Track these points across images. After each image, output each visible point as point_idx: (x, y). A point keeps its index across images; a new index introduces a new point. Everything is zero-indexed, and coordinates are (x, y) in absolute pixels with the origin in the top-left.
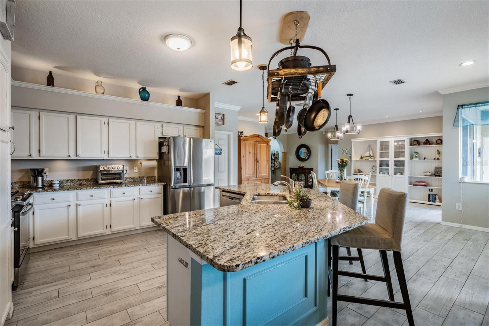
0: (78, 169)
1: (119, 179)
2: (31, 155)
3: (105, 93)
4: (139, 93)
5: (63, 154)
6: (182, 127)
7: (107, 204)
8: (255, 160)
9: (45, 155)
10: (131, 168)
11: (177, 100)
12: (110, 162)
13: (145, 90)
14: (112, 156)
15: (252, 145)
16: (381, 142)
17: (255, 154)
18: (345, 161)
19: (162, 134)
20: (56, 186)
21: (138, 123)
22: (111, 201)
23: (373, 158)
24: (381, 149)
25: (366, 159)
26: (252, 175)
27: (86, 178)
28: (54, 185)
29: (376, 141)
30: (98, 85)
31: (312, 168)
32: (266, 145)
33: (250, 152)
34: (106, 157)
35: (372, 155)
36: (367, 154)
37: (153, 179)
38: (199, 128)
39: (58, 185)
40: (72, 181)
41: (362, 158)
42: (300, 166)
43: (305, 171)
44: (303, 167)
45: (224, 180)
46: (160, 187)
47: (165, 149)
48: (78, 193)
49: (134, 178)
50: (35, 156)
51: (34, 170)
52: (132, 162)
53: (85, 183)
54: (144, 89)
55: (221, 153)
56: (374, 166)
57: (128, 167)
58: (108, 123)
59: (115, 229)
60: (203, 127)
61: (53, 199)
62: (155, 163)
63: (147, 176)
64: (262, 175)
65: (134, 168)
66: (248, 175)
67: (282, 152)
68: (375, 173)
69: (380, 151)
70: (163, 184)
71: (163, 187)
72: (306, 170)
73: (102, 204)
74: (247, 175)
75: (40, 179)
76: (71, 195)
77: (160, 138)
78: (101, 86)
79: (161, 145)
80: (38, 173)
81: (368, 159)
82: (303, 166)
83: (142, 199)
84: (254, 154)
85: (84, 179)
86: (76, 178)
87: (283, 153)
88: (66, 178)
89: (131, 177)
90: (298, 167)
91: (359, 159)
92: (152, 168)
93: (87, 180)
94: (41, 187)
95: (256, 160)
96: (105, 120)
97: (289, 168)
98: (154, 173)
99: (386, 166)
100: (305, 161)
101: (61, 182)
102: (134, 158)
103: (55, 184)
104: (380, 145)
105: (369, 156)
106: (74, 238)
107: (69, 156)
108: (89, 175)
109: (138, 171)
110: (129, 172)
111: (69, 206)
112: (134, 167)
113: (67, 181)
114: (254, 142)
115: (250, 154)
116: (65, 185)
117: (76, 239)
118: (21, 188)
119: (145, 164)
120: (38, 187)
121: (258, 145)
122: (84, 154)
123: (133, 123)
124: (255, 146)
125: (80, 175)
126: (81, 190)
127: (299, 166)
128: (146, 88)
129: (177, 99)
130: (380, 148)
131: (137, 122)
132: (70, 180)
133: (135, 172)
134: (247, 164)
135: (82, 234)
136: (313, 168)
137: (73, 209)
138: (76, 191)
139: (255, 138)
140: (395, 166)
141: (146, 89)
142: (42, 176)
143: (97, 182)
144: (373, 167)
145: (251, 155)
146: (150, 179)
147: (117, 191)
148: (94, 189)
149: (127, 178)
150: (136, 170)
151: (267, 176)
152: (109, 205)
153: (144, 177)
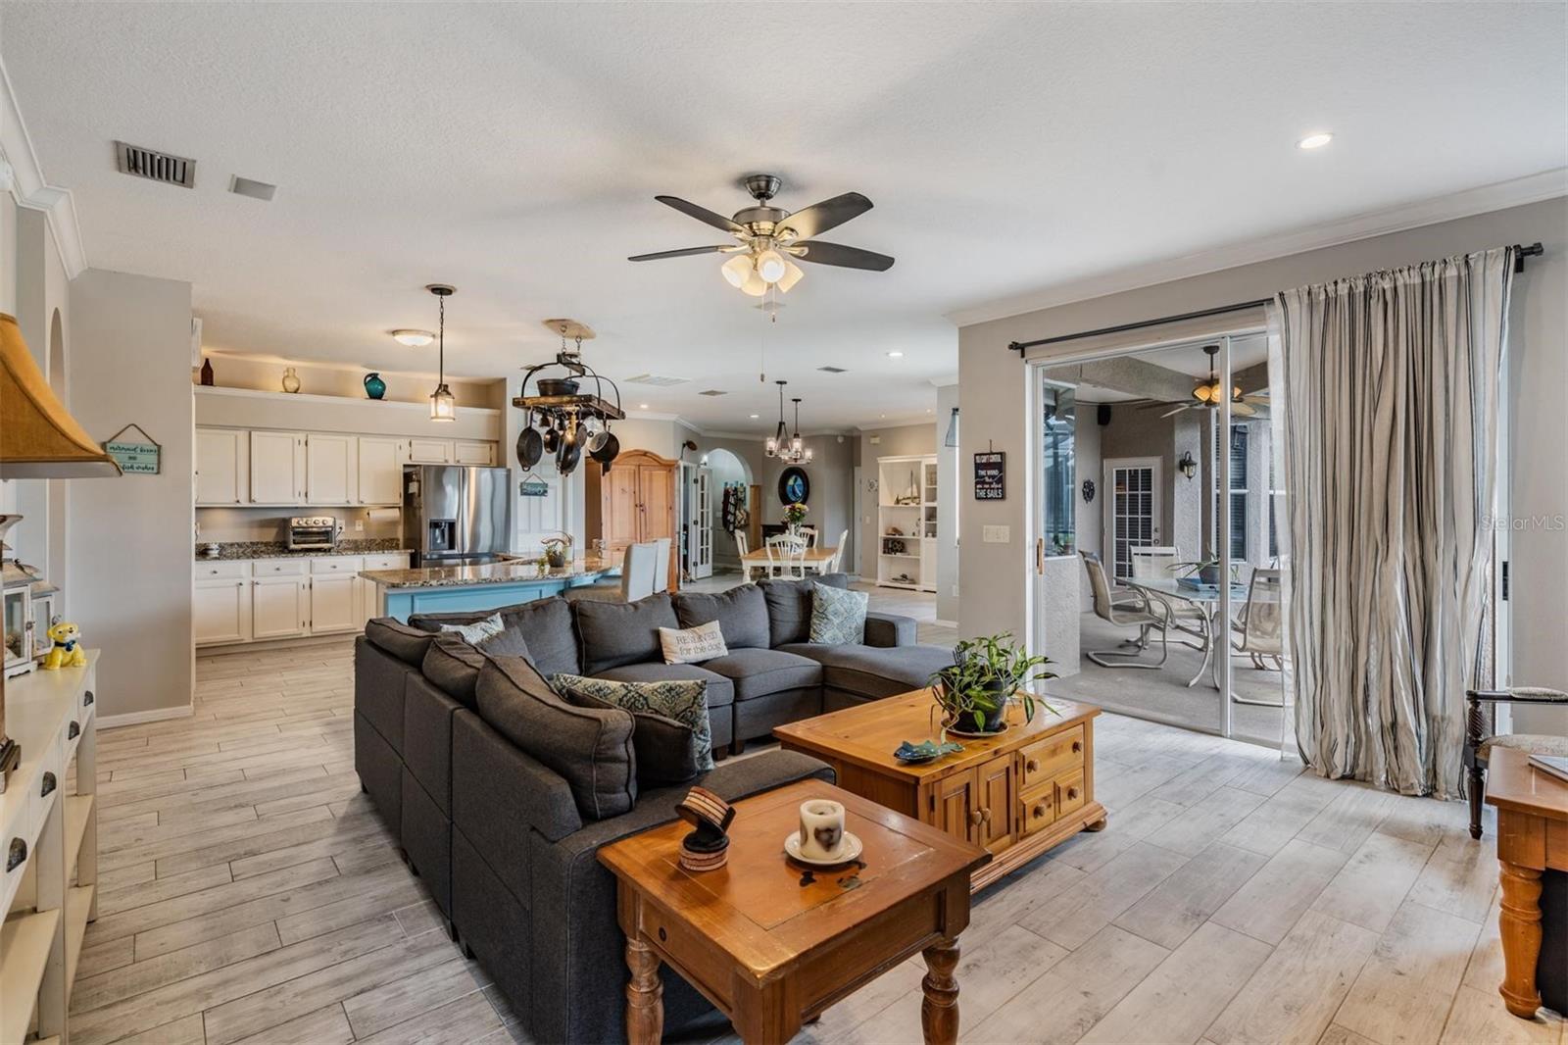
0: (252, 525)
1: (327, 541)
4: (365, 384)
5: (228, 500)
6: (452, 443)
7: (304, 585)
8: (636, 506)
10: (351, 523)
12: (309, 512)
13: (377, 378)
14: (314, 500)
15: (629, 473)
16: (927, 467)
17: (637, 493)
19: (410, 458)
20: (214, 553)
21: (363, 439)
22: (311, 579)
23: (916, 501)
24: (928, 481)
25: (905, 504)
26: (628, 539)
27: (264, 541)
28: (210, 552)
29: (920, 462)
30: (288, 376)
32: (665, 472)
33: (623, 490)
34: (301, 503)
35: (915, 494)
36: (907, 493)
37: (394, 543)
38: (488, 446)
39: (217, 551)
40: (240, 545)
41: (898, 501)
46: (405, 556)
47: (413, 488)
48: (254, 563)
49: (356, 542)
52: (352, 512)
53: (263, 548)
54: (374, 377)
55: (546, 491)
57: (343, 522)
58: (306, 442)
59: (318, 628)
60: (497, 442)
61: (215, 572)
62: (395, 514)
63: (382, 537)
65: (355, 523)
67: (751, 487)
68: (918, 534)
69: (926, 485)
70: (409, 551)
71: (409, 558)
73: (295, 585)
76: (243, 566)
77: (405, 466)
78: (294, 376)
79: (408, 478)
81: (909, 504)
84: (634, 492)
85: (262, 543)
86: (248, 541)
87: (753, 489)
88: (229, 541)
89: (349, 539)
90: (782, 522)
91: (893, 505)
92: (393, 523)
93: (266, 544)
95: (640, 506)
96: (302, 437)
98: (396, 532)
101: (222, 547)
102: (354, 504)
103: (212, 549)
104: (926, 473)
105: (911, 498)
106: (248, 639)
107: (238, 502)
108: (270, 535)
109: (363, 529)
110: (346, 530)
111: (241, 584)
112: (356, 521)
113: (232, 545)
114: (633, 467)
115: (623, 496)
116: (228, 553)
117: (251, 641)
119: (378, 515)
121: (645, 474)
122: (262, 498)
123: (353, 439)
124: (636, 475)
125: (255, 535)
126: (261, 559)
128: (378, 374)
130: (926, 478)
131: (361, 440)
132: (238, 544)
133: (357, 530)
134: (616, 515)
135: (262, 633)
137: (246, 590)
138: (251, 561)
139: (637, 458)
141: (379, 377)
143: (286, 547)
145: (627, 496)
146: (387, 542)
147: (321, 562)
148: (281, 559)
149: (341, 542)
150: (359, 527)
152: (307, 586)
153: (375, 540)
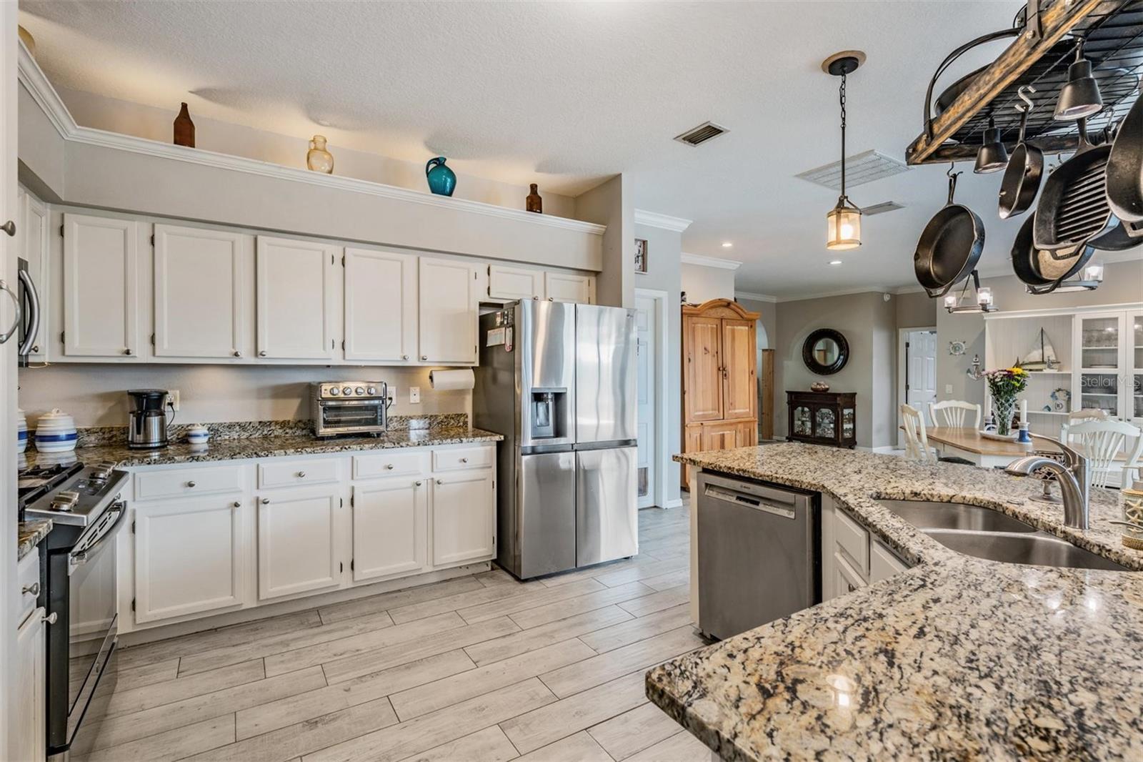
0: (261, 393)
1: (374, 422)
2: (128, 352)
3: (333, 172)
4: (428, 174)
5: (222, 352)
6: (542, 273)
7: (341, 500)
8: (719, 369)
9: (168, 351)
10: (404, 391)
11: (527, 198)
12: (345, 373)
13: (443, 164)
14: (356, 355)
15: (712, 328)
16: (1085, 321)
17: (720, 353)
18: (1018, 375)
19: (489, 293)
20: (200, 443)
21: (426, 260)
22: (353, 488)
23: (1056, 366)
24: (1087, 341)
25: (1031, 370)
26: (711, 412)
27: (281, 419)
28: (194, 440)
29: (1070, 317)
30: (316, 149)
31: (854, 392)
32: (747, 328)
33: (705, 349)
34: (337, 360)
35: (1053, 358)
36: (1036, 355)
37: (461, 424)
38: (586, 279)
39: (206, 439)
40: (242, 427)
42: (818, 387)
43: (836, 399)
44: (828, 389)
45: (645, 425)
46: (489, 448)
47: (497, 337)
48: (261, 466)
49: (410, 420)
50: (142, 354)
51: (138, 396)
52: (405, 372)
53: (279, 432)
54: (439, 163)
56: (1059, 390)
57: (396, 390)
58: (343, 259)
59: (366, 572)
60: (597, 273)
61: (191, 485)
62: (467, 378)
63: (446, 414)
64: (737, 411)
65: (409, 390)
66: (701, 413)
67: (763, 350)
68: (1064, 409)
69: (1083, 346)
70: (495, 438)
71: (495, 448)
72: (838, 399)
73: (328, 499)
74: (700, 411)
75: (154, 421)
76: (240, 470)
77: (482, 305)
78: (324, 150)
79: (485, 325)
80: (149, 404)
81: (1041, 370)
82: (827, 387)
83: (439, 483)
84: (717, 353)
85: (277, 423)
86: (253, 418)
87: (767, 353)
88: (228, 420)
89: (401, 418)
90: (812, 389)
92: (459, 393)
93: (284, 424)
94: (157, 445)
95: (722, 370)
96: (335, 249)
97: (787, 392)
98: (462, 405)
99: (1104, 390)
100: (830, 373)
101: (214, 431)
102: (412, 362)
103: (198, 436)
104: (1083, 331)
105: (1043, 362)
106: (250, 603)
107: (236, 355)
108: (290, 410)
109: (421, 400)
110: (397, 402)
111: (236, 505)
112: (412, 389)
113: (230, 427)
114: (716, 321)
115: (705, 354)
116: (225, 440)
117: (255, 605)
118: (103, 446)
119: (446, 380)
120: (148, 446)
121: (728, 329)
122: (275, 351)
123: (409, 259)
124: (719, 334)
125: (266, 411)
126: (270, 458)
127: (813, 386)
128: (445, 159)
129: (528, 193)
130: (1083, 337)
131: (421, 259)
132: (240, 425)
133: (412, 401)
134: (700, 380)
135: (274, 589)
136: (856, 394)
137: (246, 513)
138: (255, 460)
139: (720, 310)
140: (1138, 392)
141: (446, 164)
142: (162, 414)
143: (313, 431)
144: (1057, 394)
145: (709, 356)
146: (453, 421)
147: (368, 458)
148: (305, 455)
149: (393, 421)
150: (415, 397)
151: (749, 413)
152: (347, 502)
153: (436, 416)
